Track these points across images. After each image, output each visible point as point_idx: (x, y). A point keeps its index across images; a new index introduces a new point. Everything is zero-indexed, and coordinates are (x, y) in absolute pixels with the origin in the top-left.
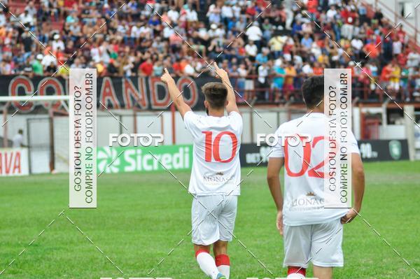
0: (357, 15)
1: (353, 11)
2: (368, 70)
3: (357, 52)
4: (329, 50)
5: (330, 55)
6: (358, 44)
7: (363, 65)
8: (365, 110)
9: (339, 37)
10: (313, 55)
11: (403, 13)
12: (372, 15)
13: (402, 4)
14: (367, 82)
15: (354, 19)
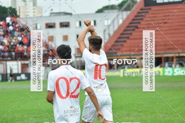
0: (19, 28)
1: (18, 27)
2: (23, 48)
3: (19, 42)
4: (9, 41)
5: (10, 43)
6: (20, 39)
7: (22, 46)
8: (23, 62)
9: (13, 36)
10: (4, 43)
11: (36, 27)
12: (25, 28)
13: (36, 24)
14: (23, 52)
15: (19, 30)
